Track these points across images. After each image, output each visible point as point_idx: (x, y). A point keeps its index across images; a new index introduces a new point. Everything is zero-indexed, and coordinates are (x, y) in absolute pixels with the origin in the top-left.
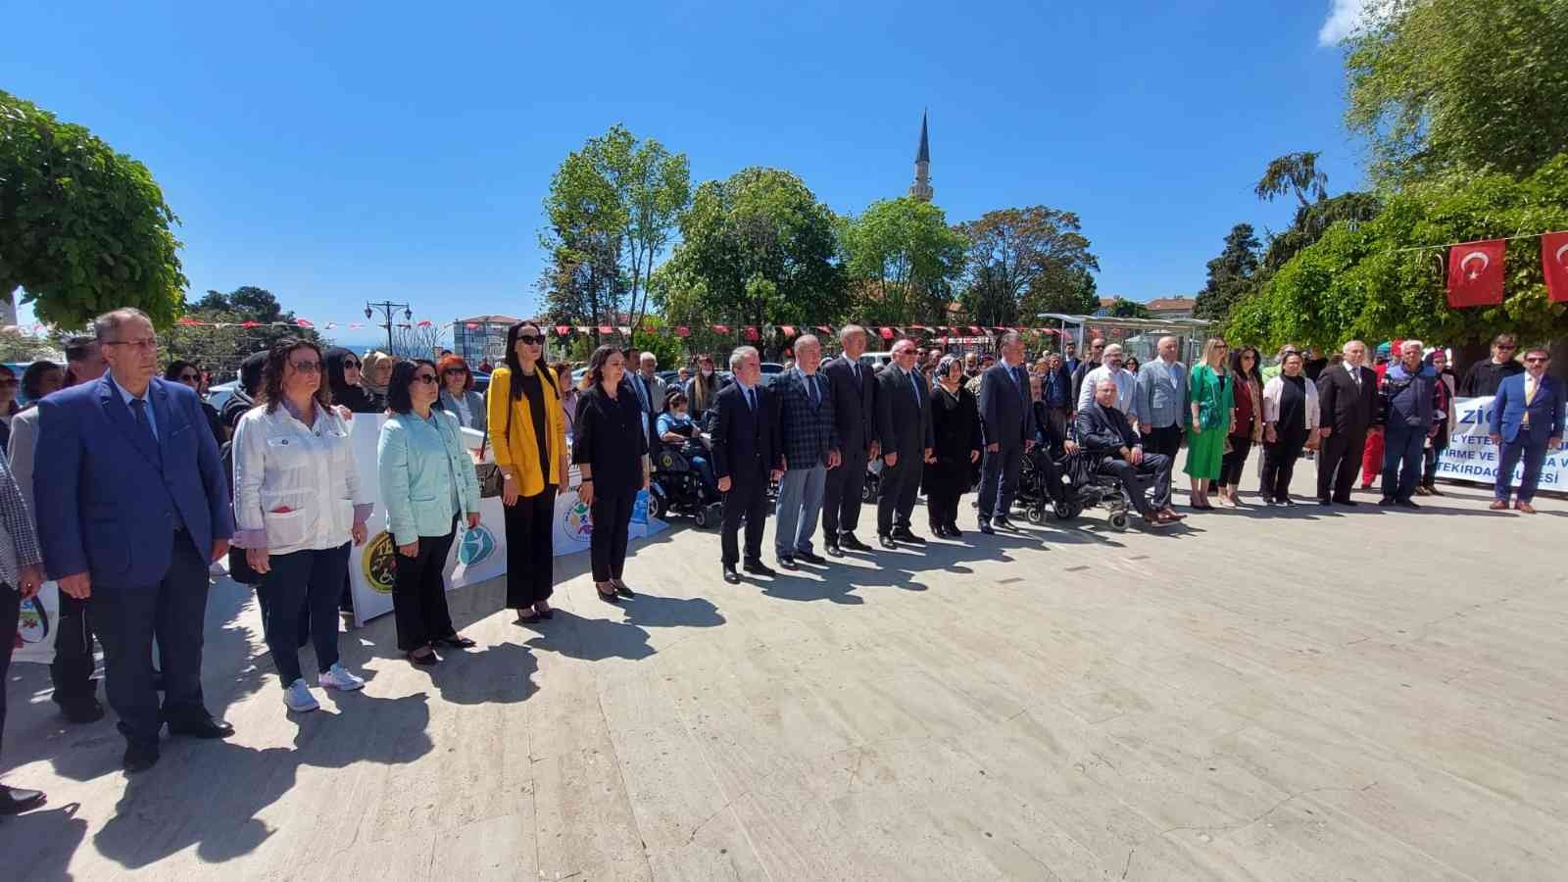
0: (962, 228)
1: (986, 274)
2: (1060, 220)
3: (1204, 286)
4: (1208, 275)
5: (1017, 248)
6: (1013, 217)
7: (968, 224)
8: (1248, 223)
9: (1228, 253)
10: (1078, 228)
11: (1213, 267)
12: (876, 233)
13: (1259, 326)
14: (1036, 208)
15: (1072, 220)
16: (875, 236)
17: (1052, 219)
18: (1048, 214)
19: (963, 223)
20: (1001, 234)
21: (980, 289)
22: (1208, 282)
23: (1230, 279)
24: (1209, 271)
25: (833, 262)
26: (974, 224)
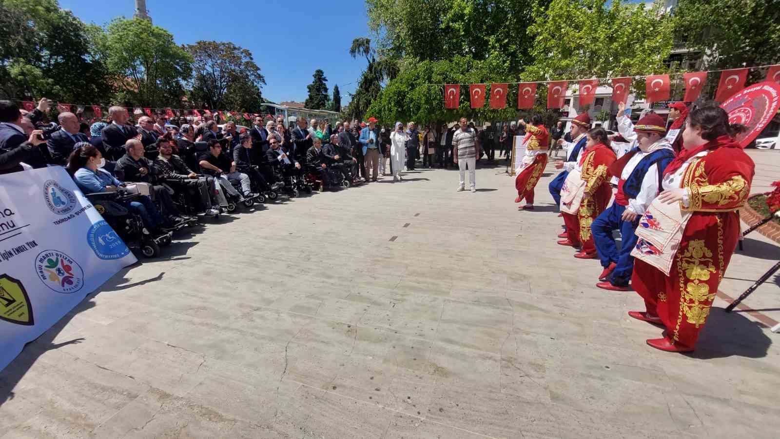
0: (183, 48)
1: (202, 79)
2: (242, 53)
3: (308, 97)
4: (309, 92)
5: (220, 66)
6: (216, 47)
7: (186, 46)
8: (322, 69)
9: (315, 82)
10: (251, 59)
11: (310, 88)
12: (125, 41)
13: (378, 113)
14: (228, 44)
15: (249, 54)
16: (125, 43)
17: (236, 52)
18: (235, 48)
19: (183, 45)
20: (210, 56)
21: (201, 89)
22: (309, 95)
23: (317, 95)
24: (308, 90)
25: (88, 59)
26: (191, 47)
